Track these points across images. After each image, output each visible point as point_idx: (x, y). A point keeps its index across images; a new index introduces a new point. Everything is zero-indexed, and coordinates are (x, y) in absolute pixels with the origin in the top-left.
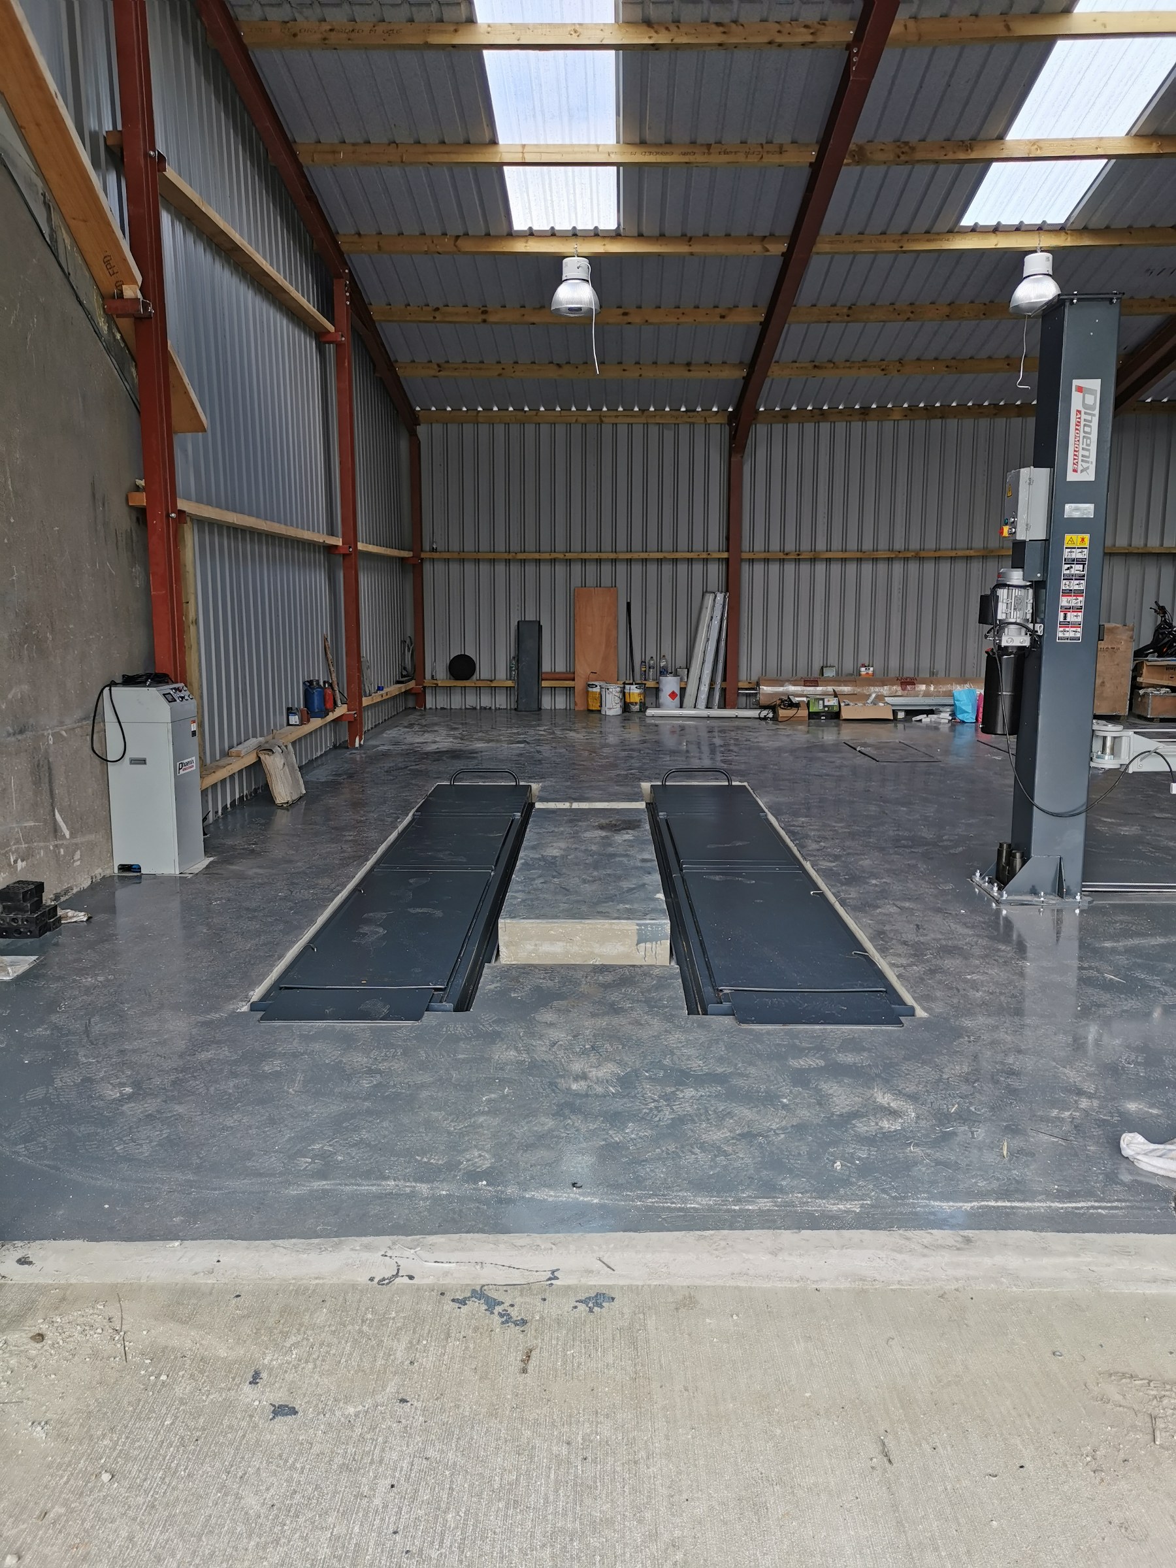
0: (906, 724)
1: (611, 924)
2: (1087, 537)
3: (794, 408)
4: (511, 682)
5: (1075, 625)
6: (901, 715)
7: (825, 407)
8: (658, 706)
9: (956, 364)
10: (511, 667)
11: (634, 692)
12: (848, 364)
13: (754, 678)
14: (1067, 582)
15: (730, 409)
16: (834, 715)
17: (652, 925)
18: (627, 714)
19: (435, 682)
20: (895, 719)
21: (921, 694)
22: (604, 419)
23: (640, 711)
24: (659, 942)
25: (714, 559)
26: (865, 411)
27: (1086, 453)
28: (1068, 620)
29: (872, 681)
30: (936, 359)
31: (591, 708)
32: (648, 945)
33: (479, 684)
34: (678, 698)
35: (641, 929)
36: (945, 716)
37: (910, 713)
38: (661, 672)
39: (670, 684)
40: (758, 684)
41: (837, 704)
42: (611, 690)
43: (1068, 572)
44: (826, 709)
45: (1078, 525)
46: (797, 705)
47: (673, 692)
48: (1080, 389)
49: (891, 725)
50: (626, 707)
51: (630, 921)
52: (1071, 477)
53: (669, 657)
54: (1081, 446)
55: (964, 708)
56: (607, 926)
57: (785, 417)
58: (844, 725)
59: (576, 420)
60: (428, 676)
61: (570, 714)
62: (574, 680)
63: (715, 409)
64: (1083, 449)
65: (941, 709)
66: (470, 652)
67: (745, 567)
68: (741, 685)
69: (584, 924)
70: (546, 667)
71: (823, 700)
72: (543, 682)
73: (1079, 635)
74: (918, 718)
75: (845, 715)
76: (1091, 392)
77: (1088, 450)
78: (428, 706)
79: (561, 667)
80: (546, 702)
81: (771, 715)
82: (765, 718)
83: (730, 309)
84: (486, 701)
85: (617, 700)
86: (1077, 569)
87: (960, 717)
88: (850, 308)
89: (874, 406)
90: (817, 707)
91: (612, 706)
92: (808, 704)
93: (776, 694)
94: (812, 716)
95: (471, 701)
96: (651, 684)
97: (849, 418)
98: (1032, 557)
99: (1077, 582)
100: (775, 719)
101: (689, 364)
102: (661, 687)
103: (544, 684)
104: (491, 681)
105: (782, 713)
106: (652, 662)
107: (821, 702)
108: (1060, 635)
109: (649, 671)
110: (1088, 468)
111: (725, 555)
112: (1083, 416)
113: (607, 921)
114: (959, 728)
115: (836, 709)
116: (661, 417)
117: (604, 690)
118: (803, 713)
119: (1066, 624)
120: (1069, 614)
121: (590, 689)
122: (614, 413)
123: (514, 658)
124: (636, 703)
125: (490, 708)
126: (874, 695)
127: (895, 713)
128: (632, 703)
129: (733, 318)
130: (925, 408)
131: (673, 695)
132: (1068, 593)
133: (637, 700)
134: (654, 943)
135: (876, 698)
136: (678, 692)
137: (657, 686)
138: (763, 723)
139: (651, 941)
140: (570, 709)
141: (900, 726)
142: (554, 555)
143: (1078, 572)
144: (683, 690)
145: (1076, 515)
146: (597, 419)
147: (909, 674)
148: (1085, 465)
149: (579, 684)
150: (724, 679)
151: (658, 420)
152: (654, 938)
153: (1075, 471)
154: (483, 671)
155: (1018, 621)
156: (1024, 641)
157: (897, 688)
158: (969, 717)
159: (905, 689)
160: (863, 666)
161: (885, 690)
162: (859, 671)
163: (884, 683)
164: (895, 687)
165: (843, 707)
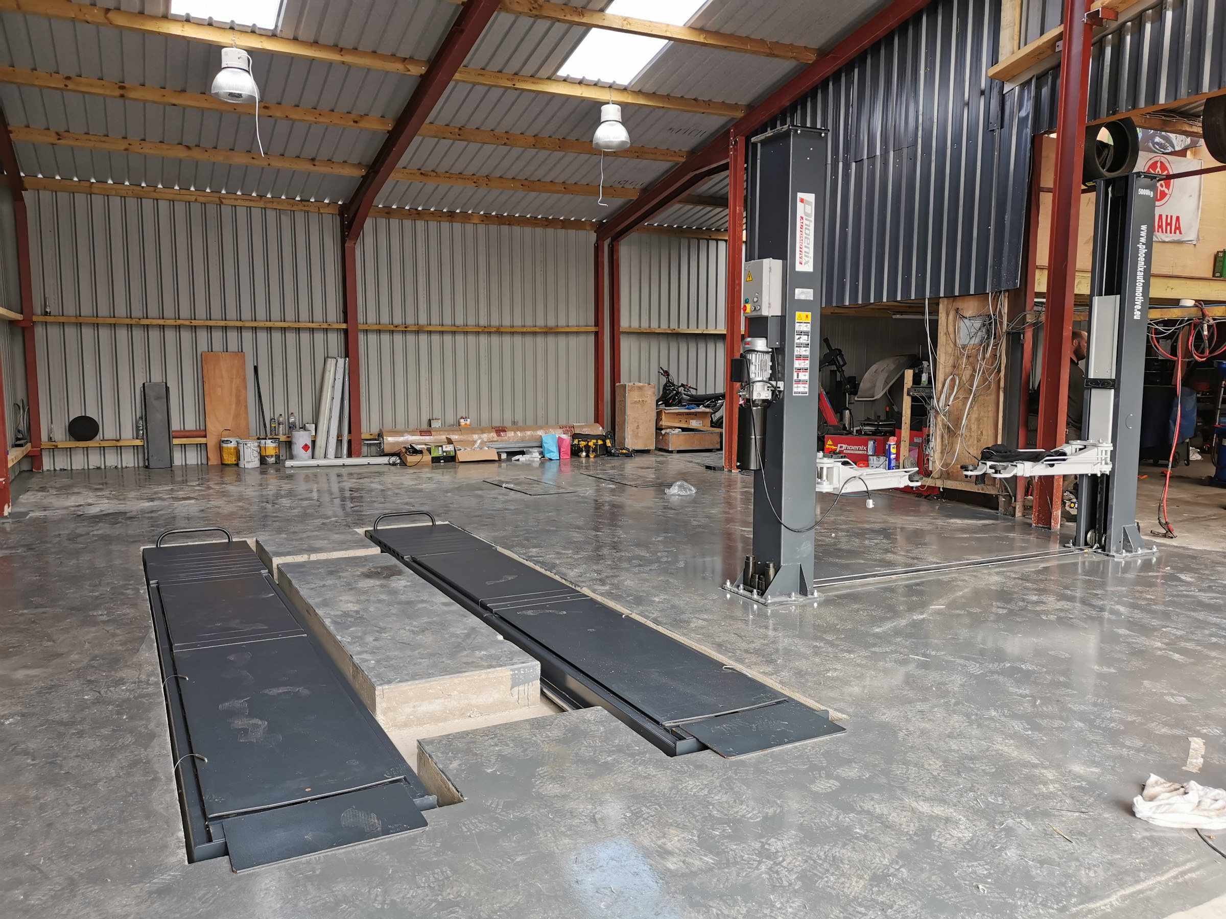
0: (508, 463)
1: (487, 673)
2: (809, 314)
3: (394, 207)
4: (138, 441)
5: (804, 382)
6: (504, 456)
7: (420, 209)
8: (292, 457)
9: (529, 185)
10: (137, 427)
11: (270, 446)
12: (447, 175)
13: (375, 430)
14: (798, 349)
15: (340, 203)
16: (451, 459)
17: (524, 668)
18: (263, 466)
19: (54, 443)
20: (500, 460)
21: (512, 439)
22: (223, 201)
23: (276, 463)
24: (531, 684)
25: (334, 329)
26: (451, 215)
27: (807, 250)
28: (800, 378)
29: (472, 430)
30: (513, 178)
31: (226, 462)
32: (521, 688)
33: (104, 444)
34: (310, 450)
35: (514, 674)
36: (535, 455)
37: (511, 454)
38: (290, 427)
39: (301, 439)
40: (380, 435)
41: (453, 449)
42: (249, 445)
43: (798, 341)
44: (445, 454)
45: (804, 305)
46: (420, 452)
47: (306, 445)
48: (802, 201)
49: (497, 464)
50: (263, 460)
51: (504, 668)
52: (799, 268)
53: (296, 414)
54: (804, 245)
55: (551, 449)
56: (483, 676)
57: (388, 213)
58: (462, 466)
59: (196, 199)
60: (44, 437)
61: (203, 469)
62: (206, 437)
63: (326, 201)
64: (805, 247)
65: (531, 450)
66: (92, 413)
67: (361, 337)
68: (363, 437)
69: (462, 677)
70: (176, 426)
71: (442, 446)
72: (174, 440)
73: (807, 390)
74: (517, 457)
75: (461, 457)
76: (809, 203)
77: (808, 248)
78: (46, 467)
79: (191, 425)
80: (178, 460)
81: (398, 461)
82: (394, 464)
83: (361, 116)
84: (112, 460)
85: (256, 454)
86: (804, 339)
87: (547, 456)
88: (460, 129)
89: (458, 211)
90: (438, 453)
91: (250, 459)
92: (429, 450)
93: (398, 443)
94: (436, 460)
95: (95, 460)
96: (283, 438)
97: (439, 219)
98: (772, 329)
99: (804, 349)
100: (404, 464)
101: (313, 160)
102: (294, 440)
103: (176, 441)
104: (118, 441)
105: (411, 459)
106: (281, 419)
107: (440, 448)
108: (795, 390)
109: (279, 427)
110: (808, 262)
111: (344, 326)
112: (805, 222)
113: (483, 671)
114: (548, 464)
115: (452, 454)
116: (278, 203)
117: (242, 445)
118: (427, 458)
119: (799, 382)
120: (800, 374)
121: (225, 445)
122: (233, 196)
123: (141, 418)
124: (272, 456)
125: (116, 467)
126: (479, 441)
127: (499, 454)
128: (268, 456)
129: (364, 124)
130: (497, 216)
131: (306, 447)
132: (799, 357)
133: (273, 453)
134: (526, 685)
135: (481, 443)
136: (310, 444)
137: (289, 440)
138: (393, 468)
139: (523, 683)
140: (202, 464)
141: (504, 465)
142: (179, 322)
143: (804, 342)
144: (314, 442)
145: (803, 297)
146: (217, 200)
147: (497, 424)
148: (807, 259)
149: (211, 441)
150: (350, 432)
151: (275, 206)
152: (526, 681)
153: (801, 263)
154: (108, 431)
155: (765, 379)
156: (766, 395)
157: (493, 435)
158: (555, 456)
159: (499, 435)
160: (462, 418)
161: (485, 436)
162: (459, 422)
163: (483, 431)
164: (492, 434)
165: (458, 452)
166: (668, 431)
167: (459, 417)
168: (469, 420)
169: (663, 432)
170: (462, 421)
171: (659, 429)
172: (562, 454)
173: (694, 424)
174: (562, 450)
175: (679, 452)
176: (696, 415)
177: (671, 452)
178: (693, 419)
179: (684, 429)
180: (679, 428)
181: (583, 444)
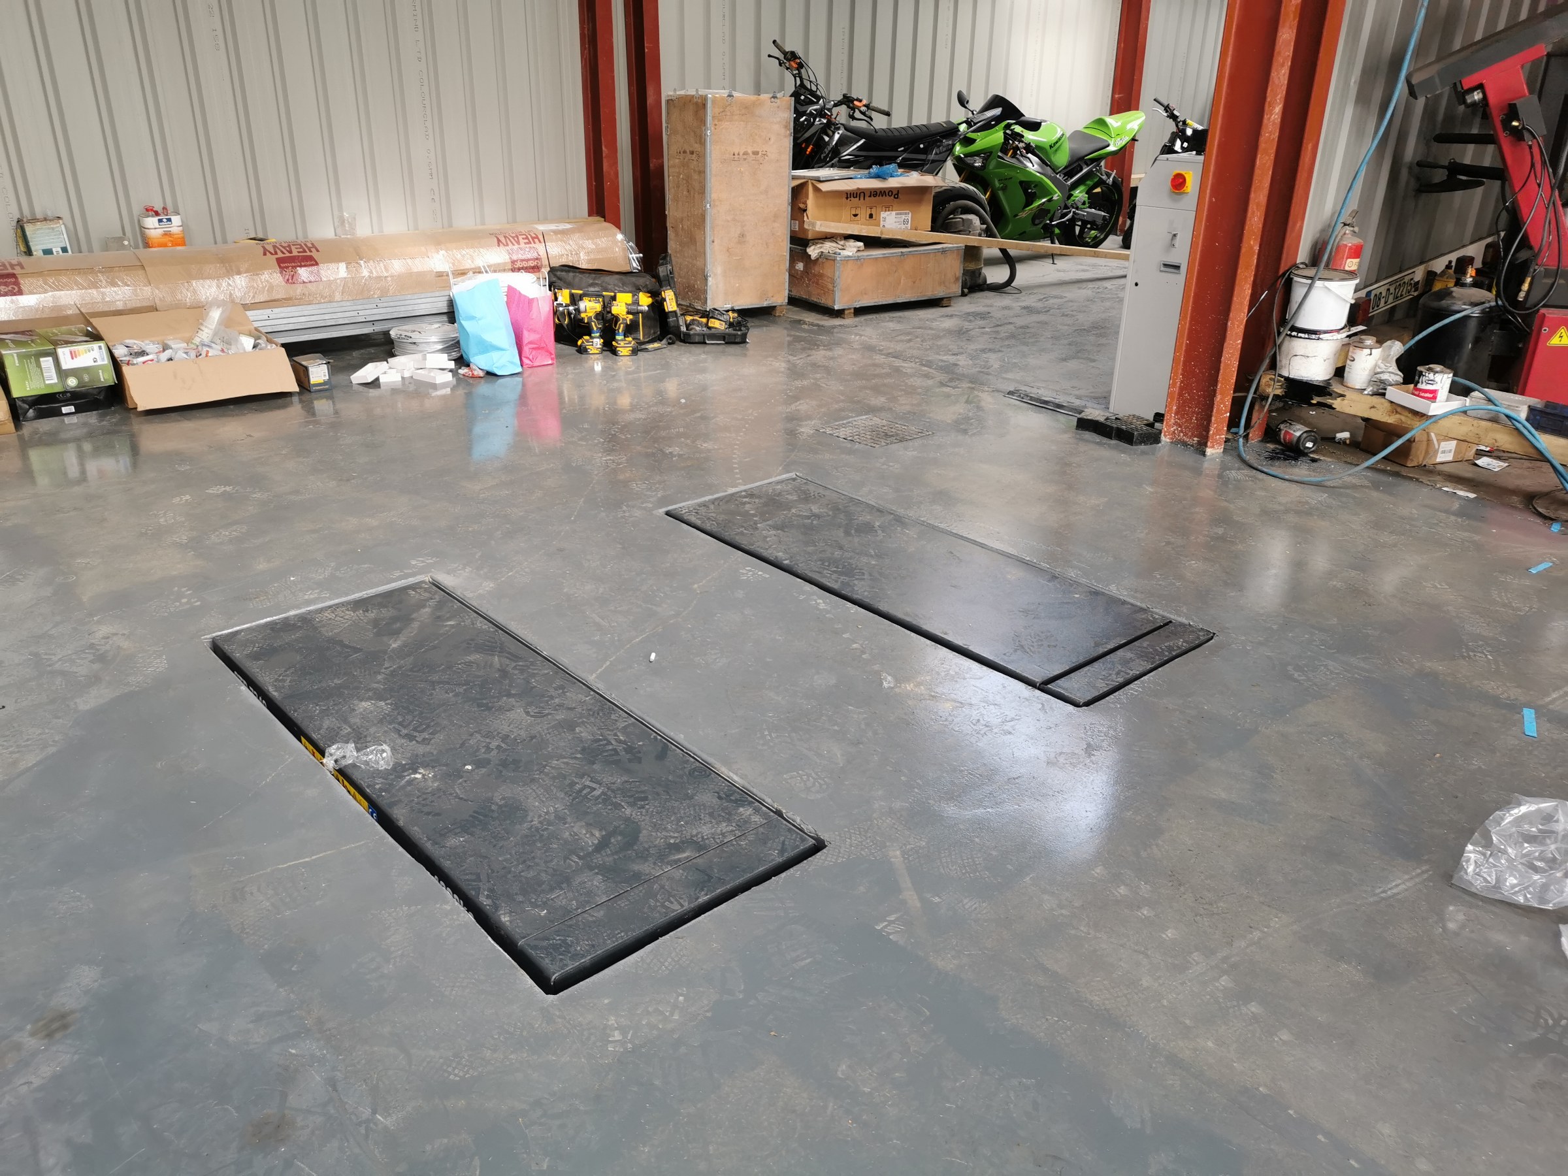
0: (342, 401)
6: (319, 374)
20: (304, 388)
21: (340, 291)
29: (185, 261)
36: (435, 358)
41: (105, 361)
44: (72, 382)
58: (148, 433)
74: (366, 370)
75: (143, 395)
87: (480, 361)
90: (35, 378)
114: (484, 395)
115: (107, 377)
126: (214, 314)
127: (297, 366)
157: (272, 278)
158: (505, 360)
159: (291, 280)
160: (151, 211)
161: (240, 285)
162: (142, 228)
163: (228, 264)
164: (265, 276)
165: (126, 370)
166: (828, 247)
167: (137, 209)
168: (176, 220)
169: (813, 251)
170: (151, 222)
171: (799, 242)
172: (526, 349)
173: (892, 222)
174: (527, 337)
175: (860, 311)
176: (895, 196)
177: (839, 314)
178: (888, 208)
179: (871, 242)
180: (857, 238)
181: (590, 307)
